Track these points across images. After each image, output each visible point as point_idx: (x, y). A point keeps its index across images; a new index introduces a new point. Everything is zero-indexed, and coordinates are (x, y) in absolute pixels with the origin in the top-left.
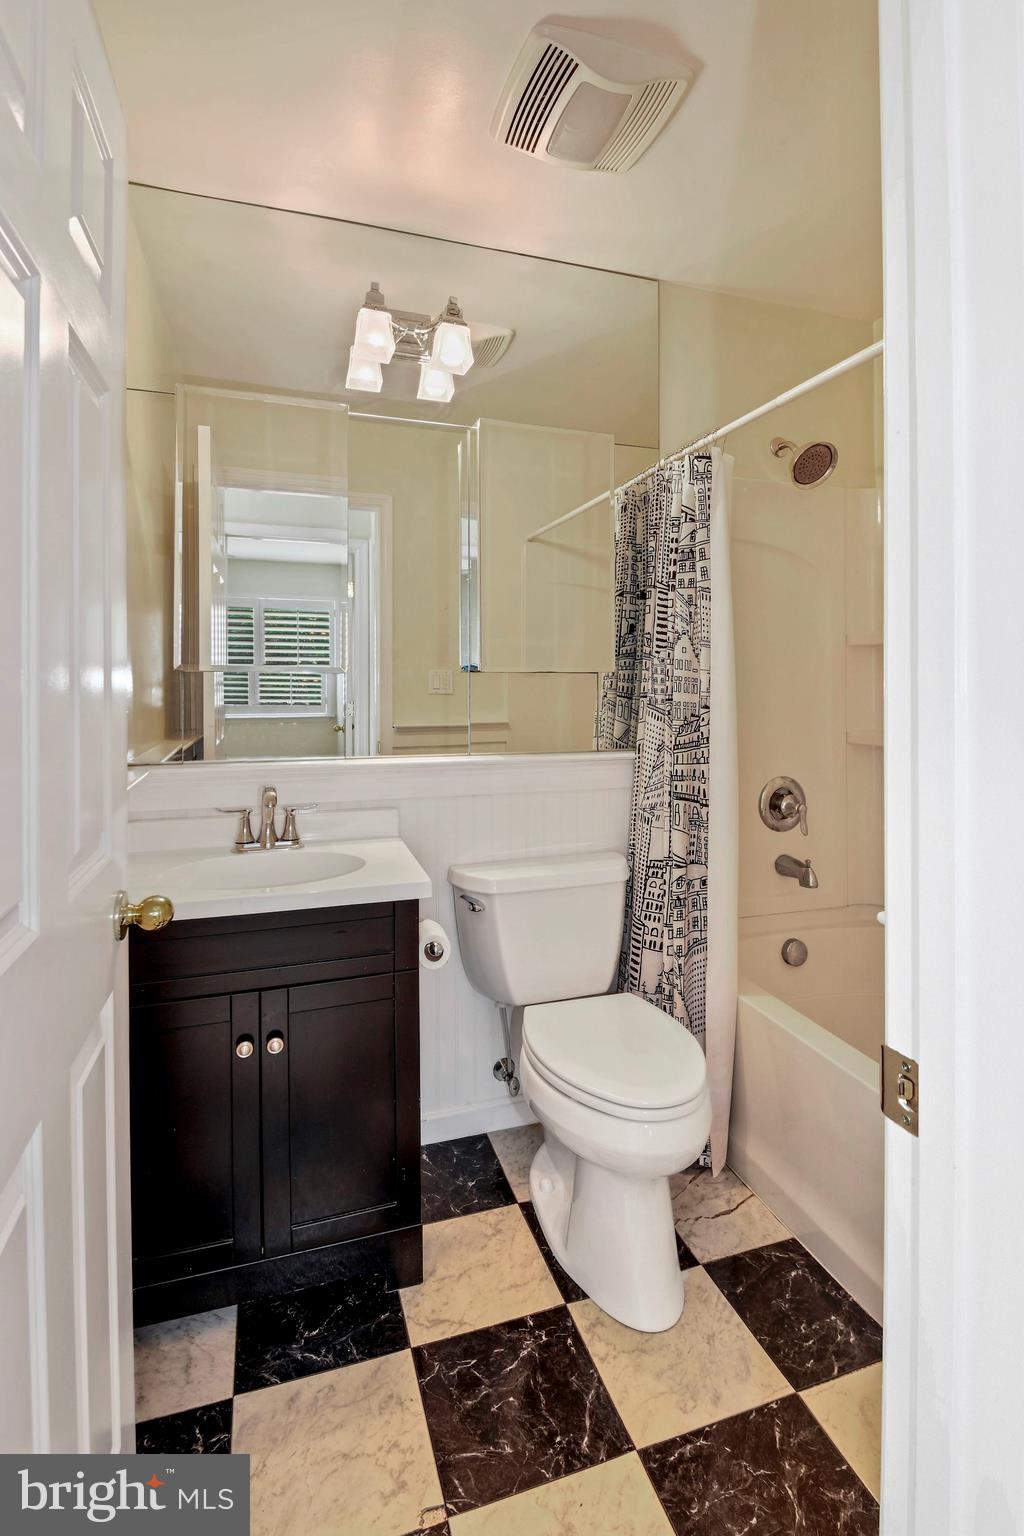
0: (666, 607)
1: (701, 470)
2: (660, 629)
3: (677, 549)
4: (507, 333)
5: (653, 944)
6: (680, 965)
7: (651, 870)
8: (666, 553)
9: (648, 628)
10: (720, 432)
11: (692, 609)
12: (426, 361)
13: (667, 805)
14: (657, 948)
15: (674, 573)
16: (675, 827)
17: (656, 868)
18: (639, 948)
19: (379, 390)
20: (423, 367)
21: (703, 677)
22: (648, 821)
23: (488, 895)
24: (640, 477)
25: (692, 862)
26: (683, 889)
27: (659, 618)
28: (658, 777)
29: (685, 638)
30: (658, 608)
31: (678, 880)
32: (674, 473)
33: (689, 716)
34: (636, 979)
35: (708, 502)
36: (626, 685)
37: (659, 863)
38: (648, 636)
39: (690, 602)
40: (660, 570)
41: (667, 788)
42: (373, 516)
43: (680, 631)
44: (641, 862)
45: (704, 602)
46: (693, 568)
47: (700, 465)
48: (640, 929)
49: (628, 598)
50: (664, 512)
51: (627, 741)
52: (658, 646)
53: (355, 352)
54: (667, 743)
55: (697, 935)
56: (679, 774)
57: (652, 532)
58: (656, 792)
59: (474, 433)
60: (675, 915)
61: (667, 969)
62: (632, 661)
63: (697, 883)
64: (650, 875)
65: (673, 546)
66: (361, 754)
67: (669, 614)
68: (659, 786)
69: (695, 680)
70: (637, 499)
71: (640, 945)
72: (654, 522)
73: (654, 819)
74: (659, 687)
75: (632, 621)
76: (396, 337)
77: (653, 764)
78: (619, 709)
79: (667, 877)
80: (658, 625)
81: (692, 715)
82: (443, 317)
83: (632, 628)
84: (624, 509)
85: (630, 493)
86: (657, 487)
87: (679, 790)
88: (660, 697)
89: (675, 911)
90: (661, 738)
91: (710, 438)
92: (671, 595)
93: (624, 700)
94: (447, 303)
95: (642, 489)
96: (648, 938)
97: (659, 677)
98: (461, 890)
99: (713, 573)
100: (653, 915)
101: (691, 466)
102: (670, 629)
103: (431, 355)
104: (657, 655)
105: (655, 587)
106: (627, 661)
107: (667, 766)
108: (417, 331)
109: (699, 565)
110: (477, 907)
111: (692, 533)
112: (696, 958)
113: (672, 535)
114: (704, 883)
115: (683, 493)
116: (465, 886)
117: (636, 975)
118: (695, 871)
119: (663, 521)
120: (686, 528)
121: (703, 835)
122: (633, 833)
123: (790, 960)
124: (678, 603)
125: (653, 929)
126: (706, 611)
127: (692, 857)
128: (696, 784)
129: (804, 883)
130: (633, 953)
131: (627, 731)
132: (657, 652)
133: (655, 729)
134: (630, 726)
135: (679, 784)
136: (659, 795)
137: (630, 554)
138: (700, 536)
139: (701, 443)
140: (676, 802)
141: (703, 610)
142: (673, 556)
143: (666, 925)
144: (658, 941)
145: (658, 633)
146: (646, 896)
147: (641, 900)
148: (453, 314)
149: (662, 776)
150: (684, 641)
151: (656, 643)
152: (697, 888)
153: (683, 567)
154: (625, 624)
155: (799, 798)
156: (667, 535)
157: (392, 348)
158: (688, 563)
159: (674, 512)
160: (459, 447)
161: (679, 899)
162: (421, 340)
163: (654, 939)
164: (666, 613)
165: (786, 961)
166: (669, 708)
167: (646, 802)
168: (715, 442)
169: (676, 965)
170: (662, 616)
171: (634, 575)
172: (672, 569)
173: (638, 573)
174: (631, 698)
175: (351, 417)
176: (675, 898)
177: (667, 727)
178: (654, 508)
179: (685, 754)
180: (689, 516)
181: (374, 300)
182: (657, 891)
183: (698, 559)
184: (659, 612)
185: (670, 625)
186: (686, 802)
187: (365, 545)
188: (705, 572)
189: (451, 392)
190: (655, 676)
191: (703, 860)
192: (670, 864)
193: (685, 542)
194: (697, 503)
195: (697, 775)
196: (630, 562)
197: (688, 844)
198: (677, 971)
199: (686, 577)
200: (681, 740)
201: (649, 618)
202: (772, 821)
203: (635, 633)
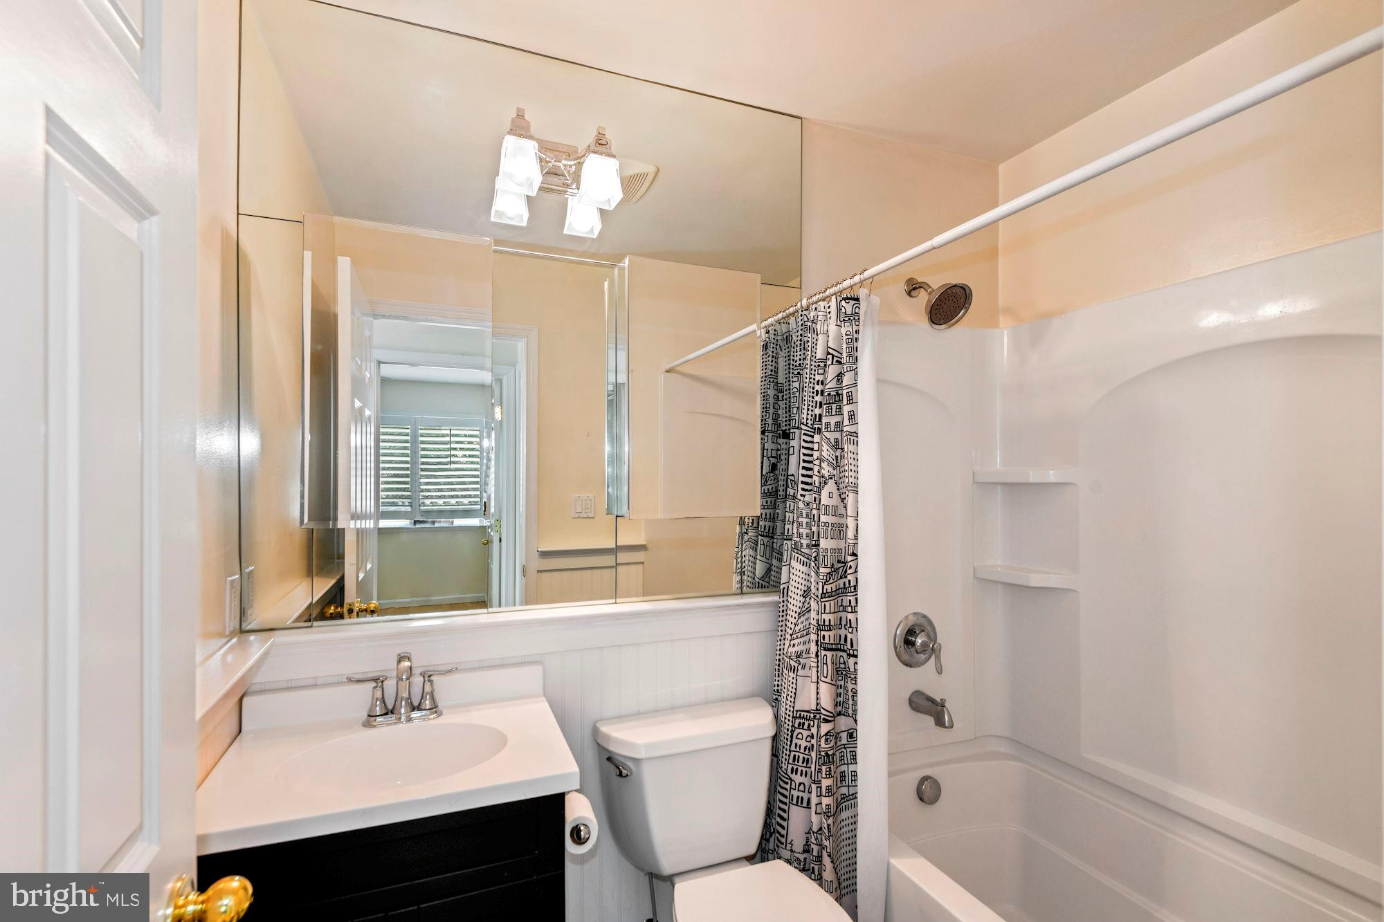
0: (812, 449)
1: (849, 311)
2: (805, 472)
3: (822, 392)
4: (651, 169)
5: (800, 800)
6: (829, 826)
7: (797, 721)
8: (811, 394)
9: (792, 470)
10: (867, 274)
11: (838, 453)
12: (573, 195)
13: (814, 656)
14: (805, 804)
15: (820, 415)
16: (823, 679)
17: (804, 719)
18: (785, 804)
19: (524, 224)
20: (570, 201)
21: (850, 522)
22: (794, 670)
23: (637, 761)
24: (780, 316)
25: (839, 714)
26: (832, 744)
27: (804, 461)
28: (804, 624)
29: (831, 482)
30: (803, 451)
31: (826, 735)
32: (819, 314)
33: (835, 564)
34: (783, 836)
35: (855, 344)
36: (768, 524)
37: (806, 714)
38: (792, 478)
39: (836, 445)
40: (805, 411)
41: (814, 637)
42: (521, 345)
43: (827, 476)
44: (788, 712)
45: (851, 448)
46: (839, 411)
47: (848, 307)
48: (787, 783)
49: (770, 438)
50: (809, 353)
51: (769, 582)
52: (803, 489)
53: (499, 184)
54: (813, 590)
55: (844, 790)
56: (827, 623)
57: (796, 372)
58: (802, 640)
59: (622, 269)
60: (824, 772)
61: (815, 828)
62: (773, 500)
63: (844, 735)
64: (796, 725)
65: (819, 388)
66: (507, 605)
67: (815, 457)
68: (805, 632)
69: (841, 525)
70: (779, 338)
71: (787, 801)
72: (798, 362)
73: (800, 667)
74: (804, 531)
75: (773, 460)
76: (542, 168)
77: (798, 610)
78: (760, 549)
79: (814, 730)
80: (804, 468)
81: (839, 562)
82: (592, 148)
83: (774, 467)
84: (765, 347)
85: (772, 332)
86: (800, 328)
87: (827, 641)
88: (805, 542)
89: (824, 768)
90: (809, 584)
91: (857, 279)
92: (817, 438)
93: (766, 539)
94: (595, 133)
95: (784, 328)
96: (795, 793)
97: (804, 521)
98: (608, 751)
99: (861, 417)
100: (800, 769)
101: (839, 309)
102: (816, 473)
103: (578, 189)
104: (802, 498)
105: (798, 428)
106: (769, 500)
107: (813, 614)
108: (564, 162)
109: (846, 409)
110: (624, 772)
111: (838, 376)
112: (844, 815)
113: (818, 378)
114: (851, 736)
115: (830, 334)
116: (612, 748)
117: (784, 832)
118: (843, 723)
119: (808, 362)
120: (832, 371)
121: (850, 686)
122: (777, 679)
123: (925, 798)
124: (825, 447)
125: (800, 784)
126: (853, 456)
127: (839, 709)
128: (843, 632)
129: (940, 722)
130: (780, 808)
131: (769, 570)
132: (802, 495)
133: (800, 574)
134: (771, 565)
135: (826, 634)
136: (804, 643)
137: (771, 392)
138: (847, 380)
139: (846, 284)
140: (823, 653)
141: (850, 455)
142: (818, 398)
143: (814, 782)
144: (805, 796)
145: (803, 475)
146: (793, 748)
147: (788, 753)
148: (601, 145)
149: (807, 623)
150: (831, 486)
151: (801, 486)
152: (844, 741)
153: (829, 411)
154: (766, 463)
155: (932, 634)
156: (812, 376)
157: (537, 179)
158: (834, 406)
159: (820, 354)
160: (606, 284)
161: (827, 755)
162: (569, 172)
163: (801, 794)
164: (812, 455)
165: (921, 799)
166: (814, 555)
167: (791, 649)
168: (861, 283)
169: (826, 826)
170: (807, 458)
171: (776, 414)
172: (817, 411)
173: (780, 412)
174: (773, 538)
175: (495, 251)
176: (823, 754)
177: (813, 574)
178: (798, 348)
179: (832, 603)
180: (835, 359)
181: (520, 128)
182: (803, 744)
183: (845, 402)
184: (804, 454)
185: (816, 469)
186: (834, 653)
187: (513, 371)
188: (852, 416)
189: (598, 227)
190: (800, 519)
191: (850, 712)
192: (818, 716)
193: (831, 385)
194: (845, 346)
195: (844, 622)
196: (772, 400)
197: (834, 696)
198: (826, 831)
199: (833, 420)
200: (828, 588)
201: (793, 460)
202: (905, 657)
203: (777, 472)
